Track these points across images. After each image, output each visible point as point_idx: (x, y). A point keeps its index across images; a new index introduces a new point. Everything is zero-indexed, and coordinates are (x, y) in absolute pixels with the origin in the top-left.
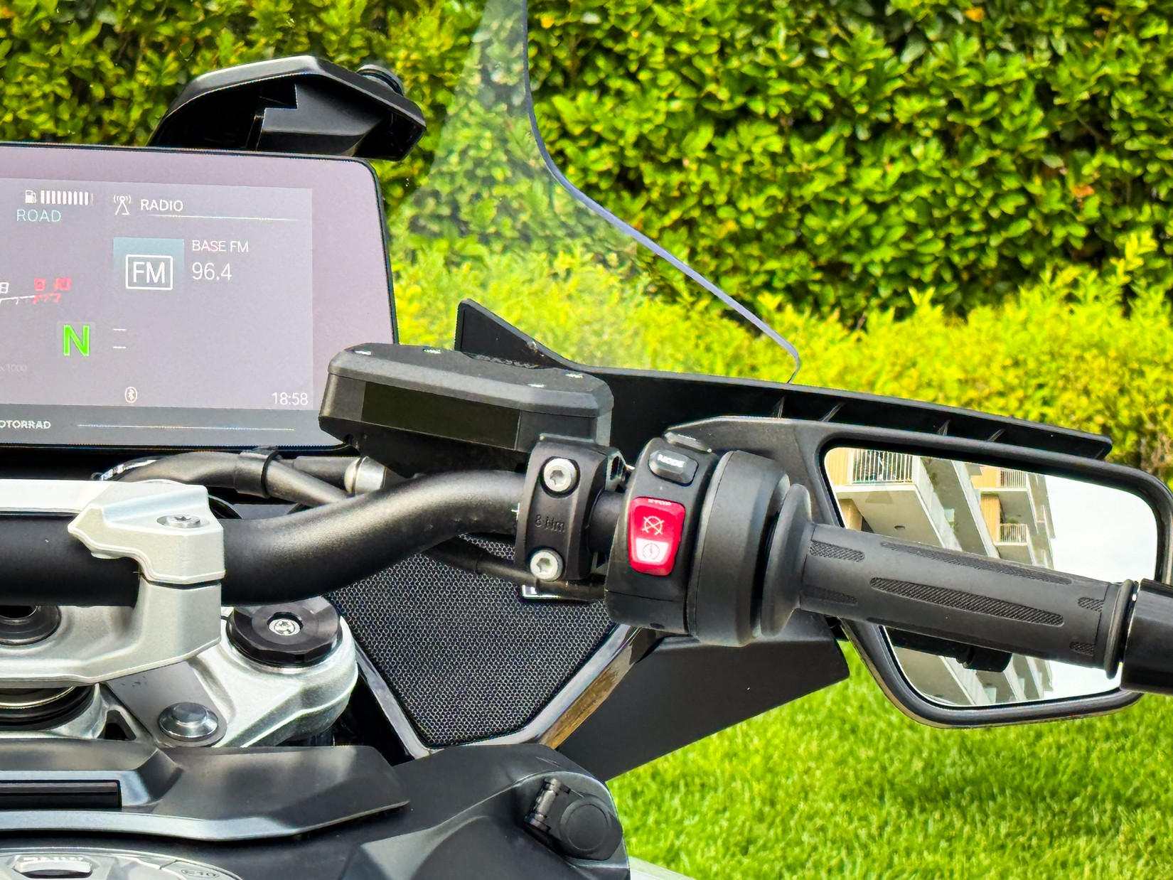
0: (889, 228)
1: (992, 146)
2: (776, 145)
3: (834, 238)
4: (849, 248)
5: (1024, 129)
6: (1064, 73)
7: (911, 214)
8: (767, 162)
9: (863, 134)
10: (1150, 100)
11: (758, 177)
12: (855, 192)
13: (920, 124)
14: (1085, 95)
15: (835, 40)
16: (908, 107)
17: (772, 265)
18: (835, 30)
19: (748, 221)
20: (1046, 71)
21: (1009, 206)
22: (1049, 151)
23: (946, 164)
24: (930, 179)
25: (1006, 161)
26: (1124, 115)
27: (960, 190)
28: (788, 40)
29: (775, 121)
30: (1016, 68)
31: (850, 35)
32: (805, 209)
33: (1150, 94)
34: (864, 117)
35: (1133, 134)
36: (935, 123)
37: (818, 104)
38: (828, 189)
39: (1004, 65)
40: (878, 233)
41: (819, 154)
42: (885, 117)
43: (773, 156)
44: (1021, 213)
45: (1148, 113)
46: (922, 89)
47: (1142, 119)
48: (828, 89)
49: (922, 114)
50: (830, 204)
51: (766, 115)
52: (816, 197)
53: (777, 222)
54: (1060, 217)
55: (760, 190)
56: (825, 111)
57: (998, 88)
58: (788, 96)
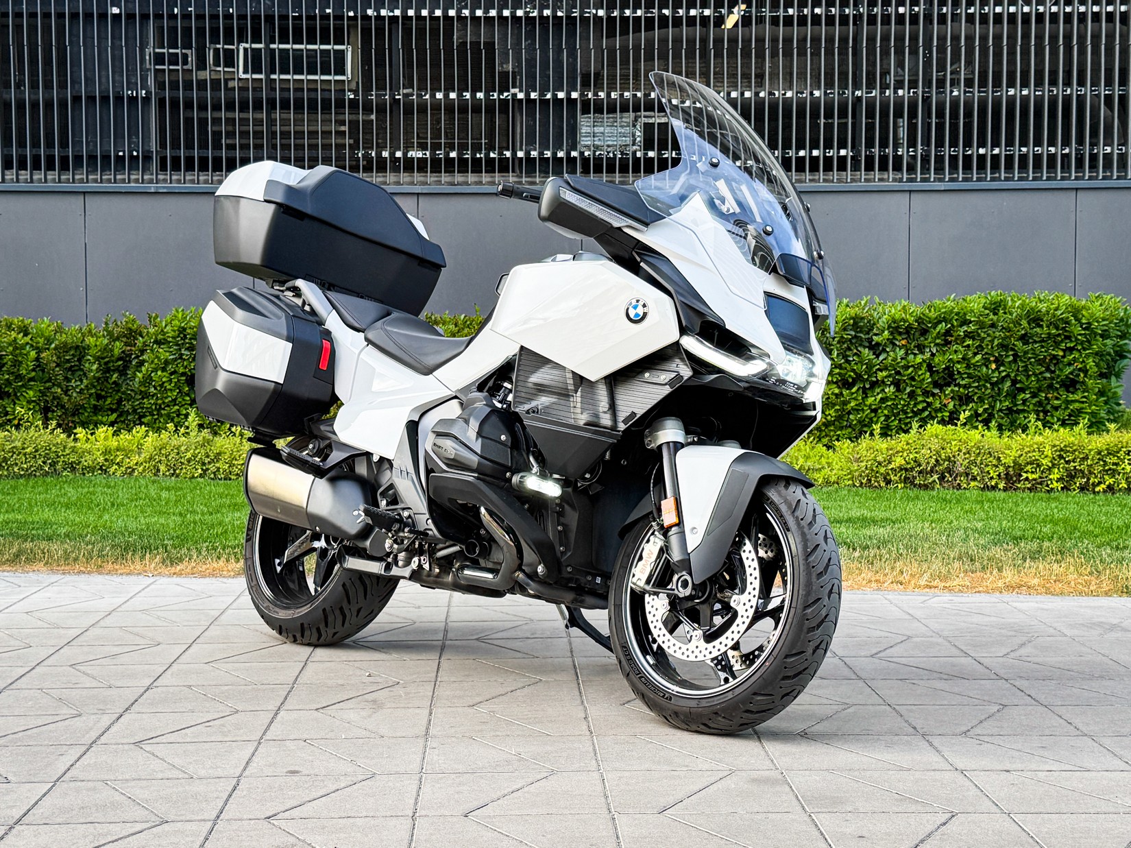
0: (879, 418)
1: (913, 386)
2: (837, 391)
3: (859, 422)
4: (866, 426)
5: (923, 379)
6: (936, 360)
7: (886, 412)
8: (834, 397)
9: (867, 386)
10: (968, 367)
11: (831, 402)
12: (866, 406)
13: (886, 380)
14: (944, 366)
15: (856, 354)
16: (881, 375)
17: (839, 433)
18: (855, 351)
19: (829, 418)
20: (930, 359)
21: (920, 407)
22: (934, 388)
23: (897, 394)
24: (891, 399)
25: (919, 392)
26: (959, 373)
27: (902, 402)
28: (838, 355)
29: (836, 383)
30: (919, 359)
31: (860, 352)
32: (849, 413)
33: (967, 364)
34: (867, 379)
35: (963, 379)
36: (891, 379)
37: (850, 376)
38: (856, 405)
39: (915, 358)
40: (875, 419)
41: (853, 393)
42: (874, 379)
43: (836, 395)
44: (924, 409)
45: (967, 371)
46: (886, 369)
47: (965, 373)
48: (853, 370)
49: (886, 377)
50: (857, 410)
51: (832, 381)
52: (852, 409)
53: (839, 418)
54: (940, 410)
55: (832, 408)
56: (853, 378)
57: (912, 366)
58: (839, 374)
